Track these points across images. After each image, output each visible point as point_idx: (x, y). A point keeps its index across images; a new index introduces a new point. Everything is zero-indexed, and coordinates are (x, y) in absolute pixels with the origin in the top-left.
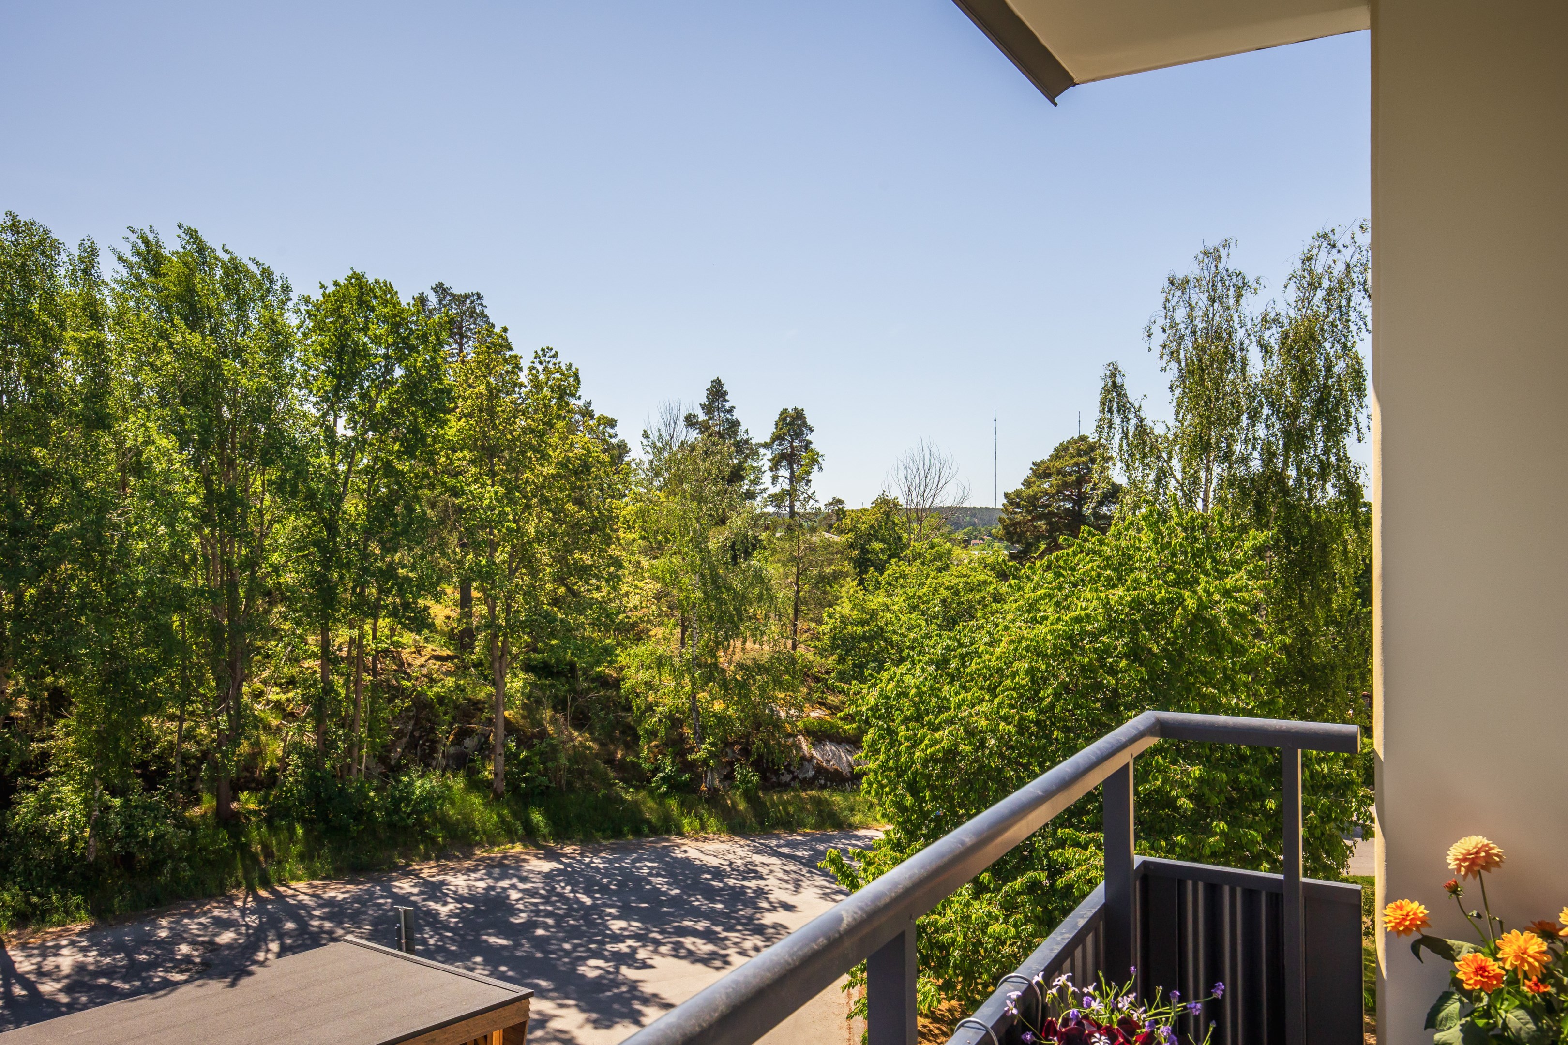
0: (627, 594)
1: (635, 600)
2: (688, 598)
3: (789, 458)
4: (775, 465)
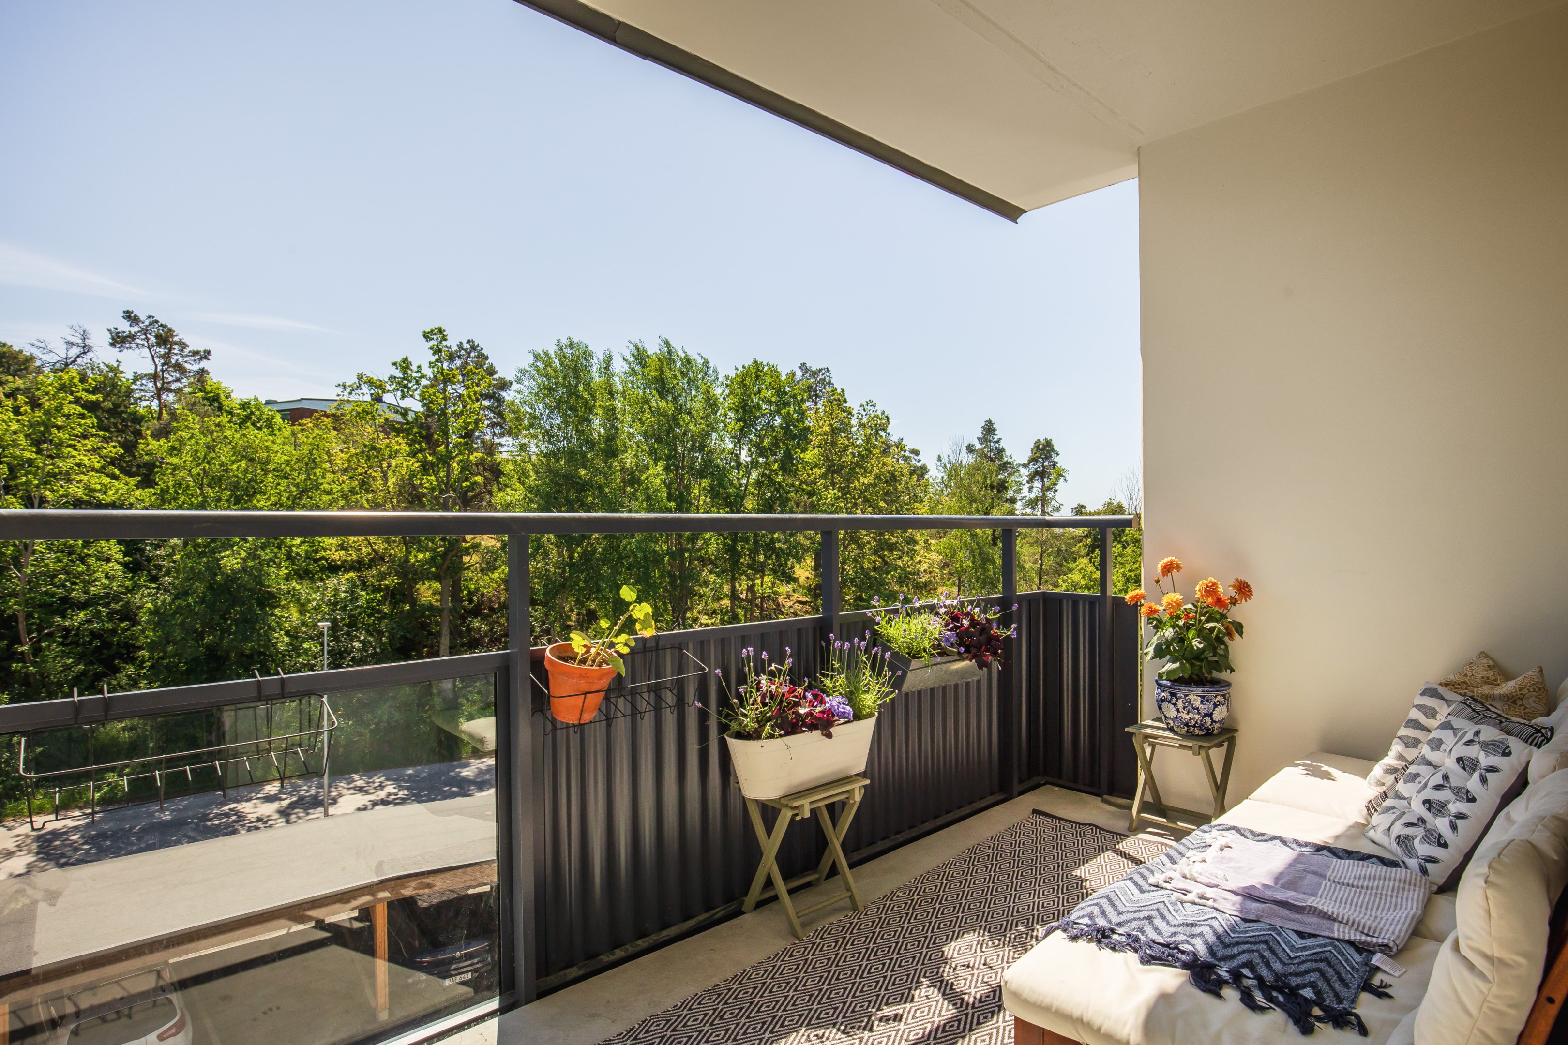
0: (920, 562)
1: (924, 567)
2: (961, 566)
3: (1041, 474)
4: (1031, 479)
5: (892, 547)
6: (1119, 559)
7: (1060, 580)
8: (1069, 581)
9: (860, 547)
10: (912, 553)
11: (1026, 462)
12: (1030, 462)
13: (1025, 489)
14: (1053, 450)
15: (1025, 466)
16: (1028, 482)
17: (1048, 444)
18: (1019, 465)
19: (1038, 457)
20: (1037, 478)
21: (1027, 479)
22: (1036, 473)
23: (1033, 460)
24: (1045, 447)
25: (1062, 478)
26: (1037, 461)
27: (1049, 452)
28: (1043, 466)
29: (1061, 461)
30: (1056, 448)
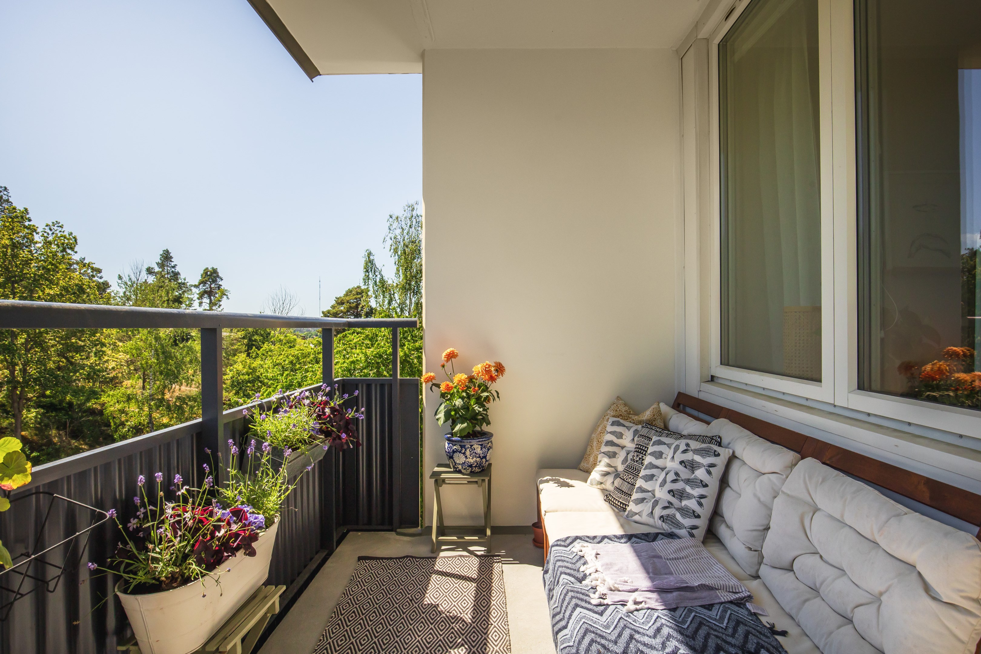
0: (107, 361)
1: (112, 365)
2: (147, 363)
3: (209, 293)
4: (201, 296)
5: (79, 349)
6: (269, 353)
7: (228, 370)
8: (235, 370)
9: (44, 350)
10: (100, 354)
11: (197, 284)
12: (200, 284)
13: (196, 304)
14: (218, 276)
15: (196, 286)
16: (198, 299)
17: (215, 271)
18: (192, 286)
19: (206, 281)
20: (206, 296)
21: (198, 296)
22: (205, 292)
23: (203, 282)
24: (212, 273)
25: (225, 297)
26: (206, 283)
27: (215, 277)
28: (210, 287)
29: (224, 284)
30: (220, 275)
